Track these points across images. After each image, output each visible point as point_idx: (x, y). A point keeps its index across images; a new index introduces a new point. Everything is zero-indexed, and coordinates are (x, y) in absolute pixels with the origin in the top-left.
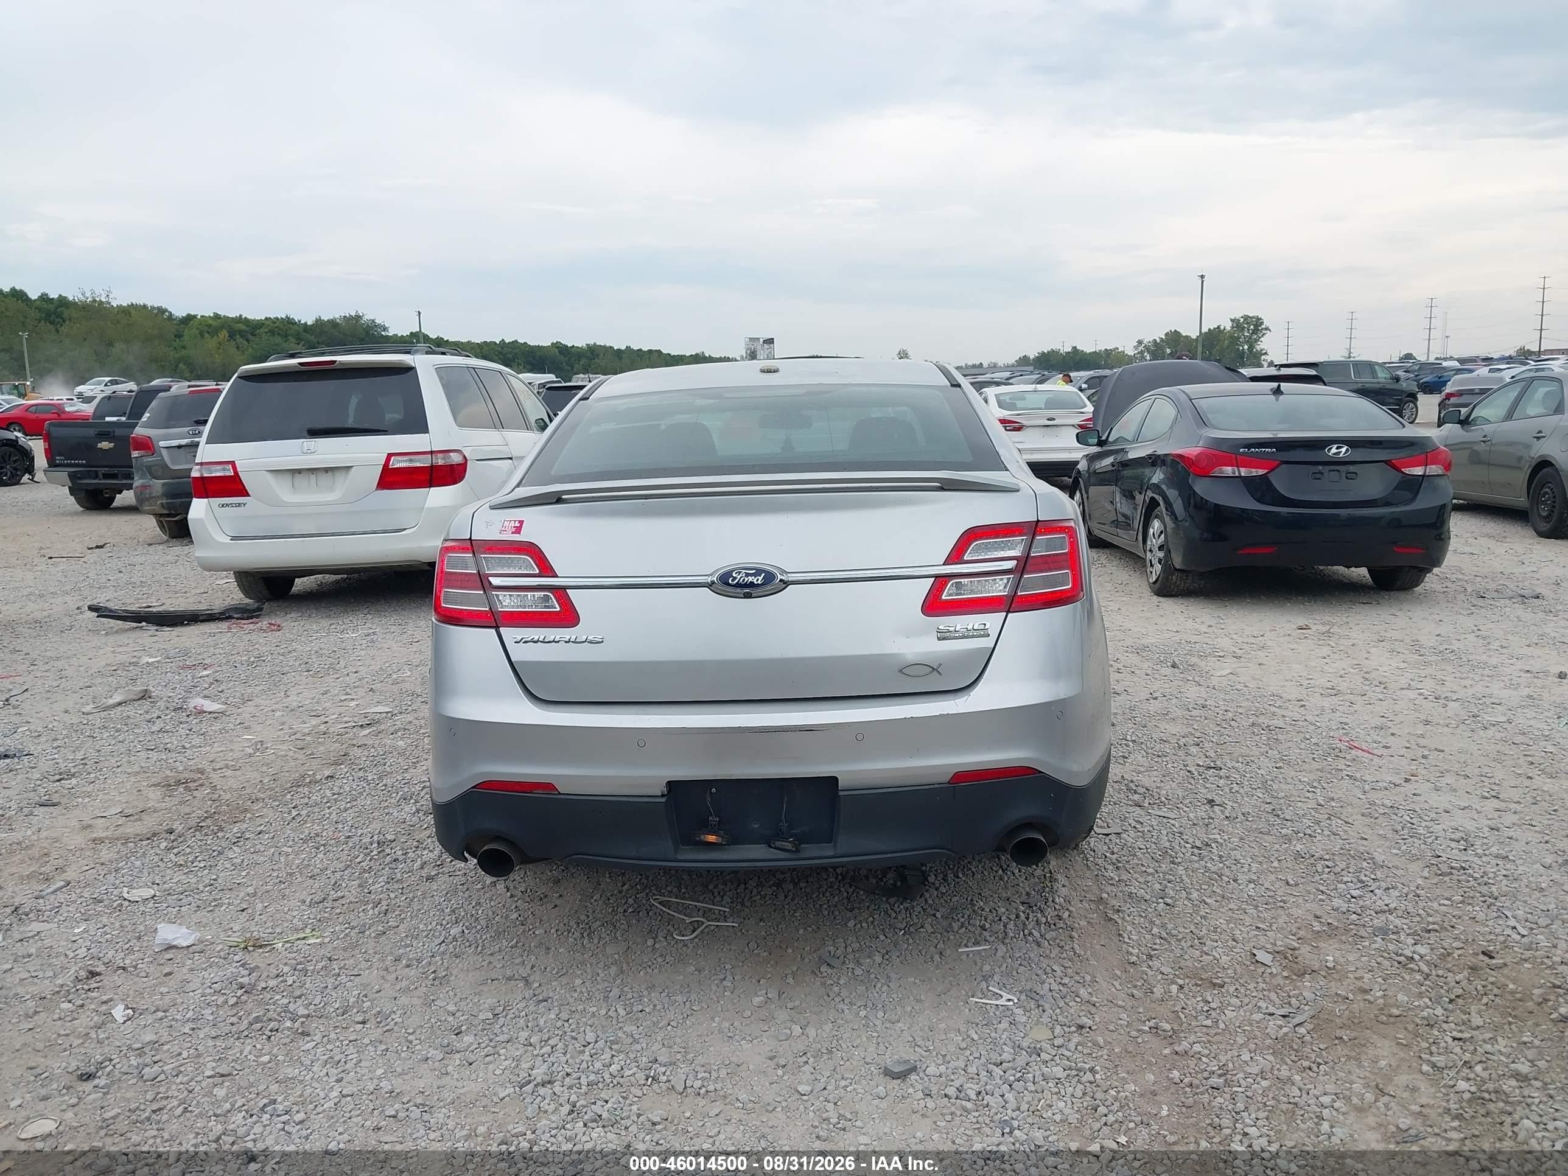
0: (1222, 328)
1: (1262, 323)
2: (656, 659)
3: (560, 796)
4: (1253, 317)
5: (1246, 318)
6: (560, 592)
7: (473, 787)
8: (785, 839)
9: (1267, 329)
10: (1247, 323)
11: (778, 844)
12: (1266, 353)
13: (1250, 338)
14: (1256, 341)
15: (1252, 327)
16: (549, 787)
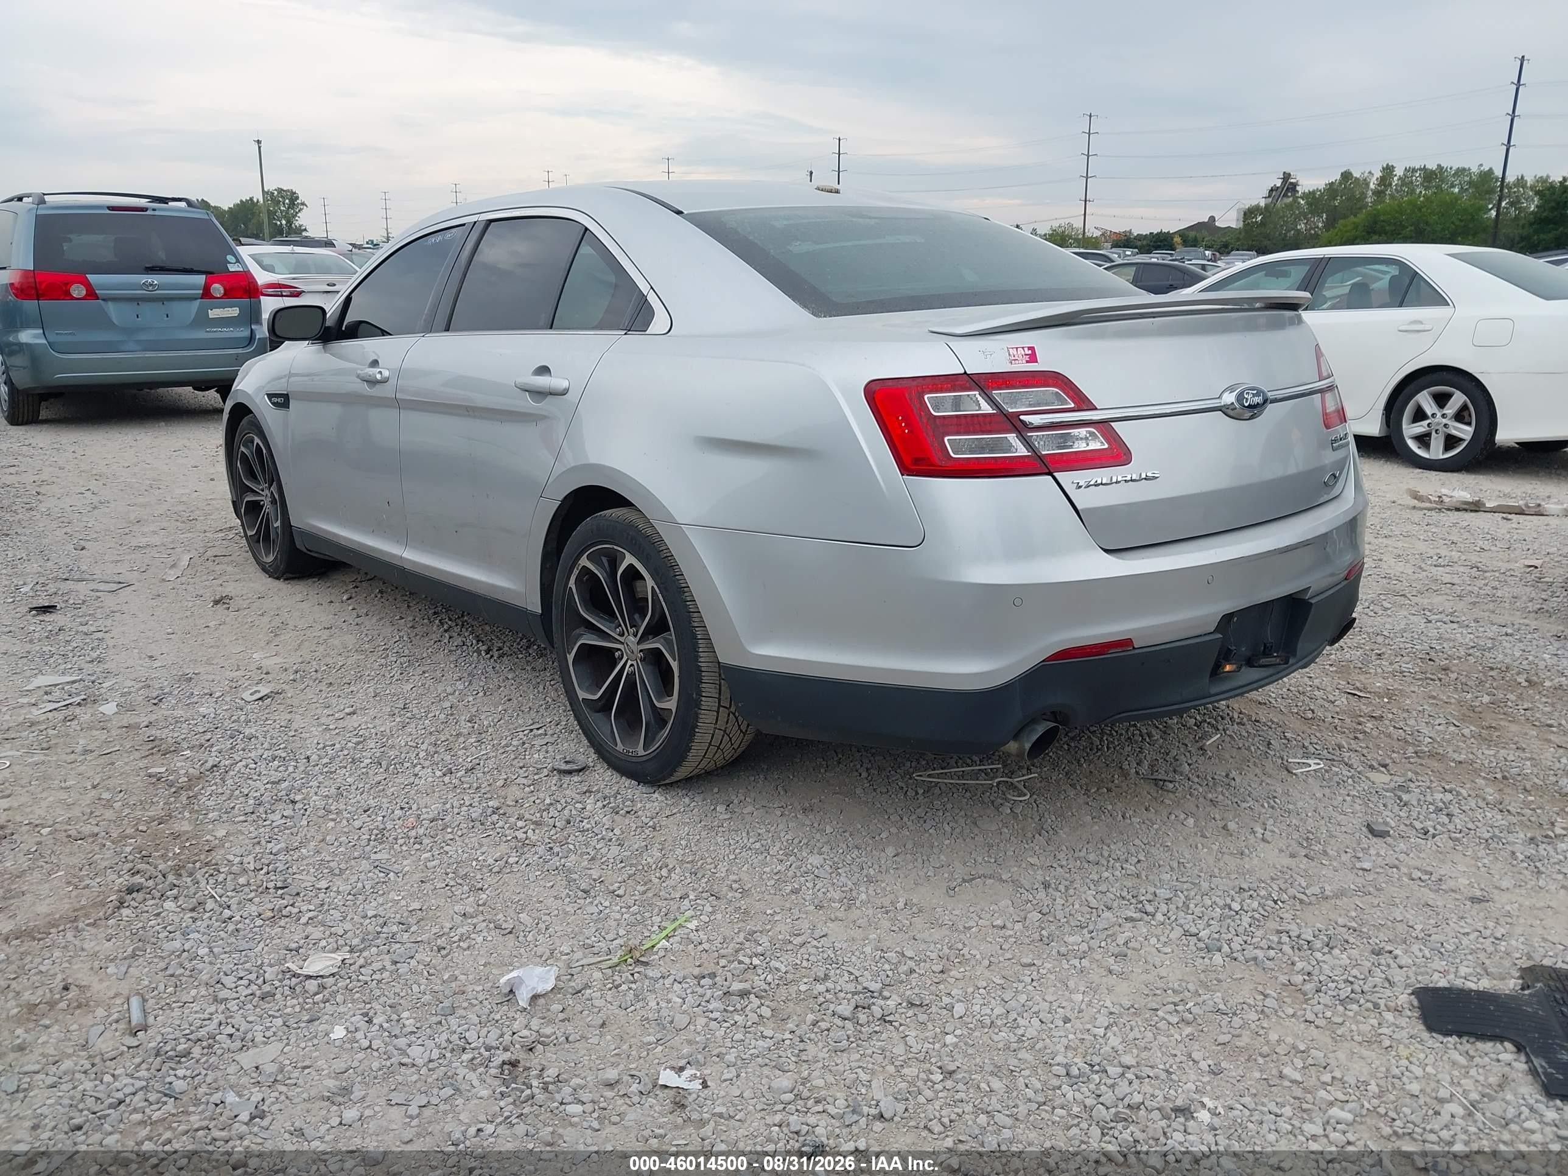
0: (255, 200)
1: (297, 198)
2: (1204, 490)
3: (1137, 651)
4: (288, 191)
5: (280, 190)
6: (1104, 426)
7: (1043, 661)
8: (1270, 655)
9: (303, 204)
10: (282, 197)
11: (1263, 661)
12: (305, 230)
13: (287, 213)
14: (294, 216)
15: (287, 201)
16: (1127, 643)
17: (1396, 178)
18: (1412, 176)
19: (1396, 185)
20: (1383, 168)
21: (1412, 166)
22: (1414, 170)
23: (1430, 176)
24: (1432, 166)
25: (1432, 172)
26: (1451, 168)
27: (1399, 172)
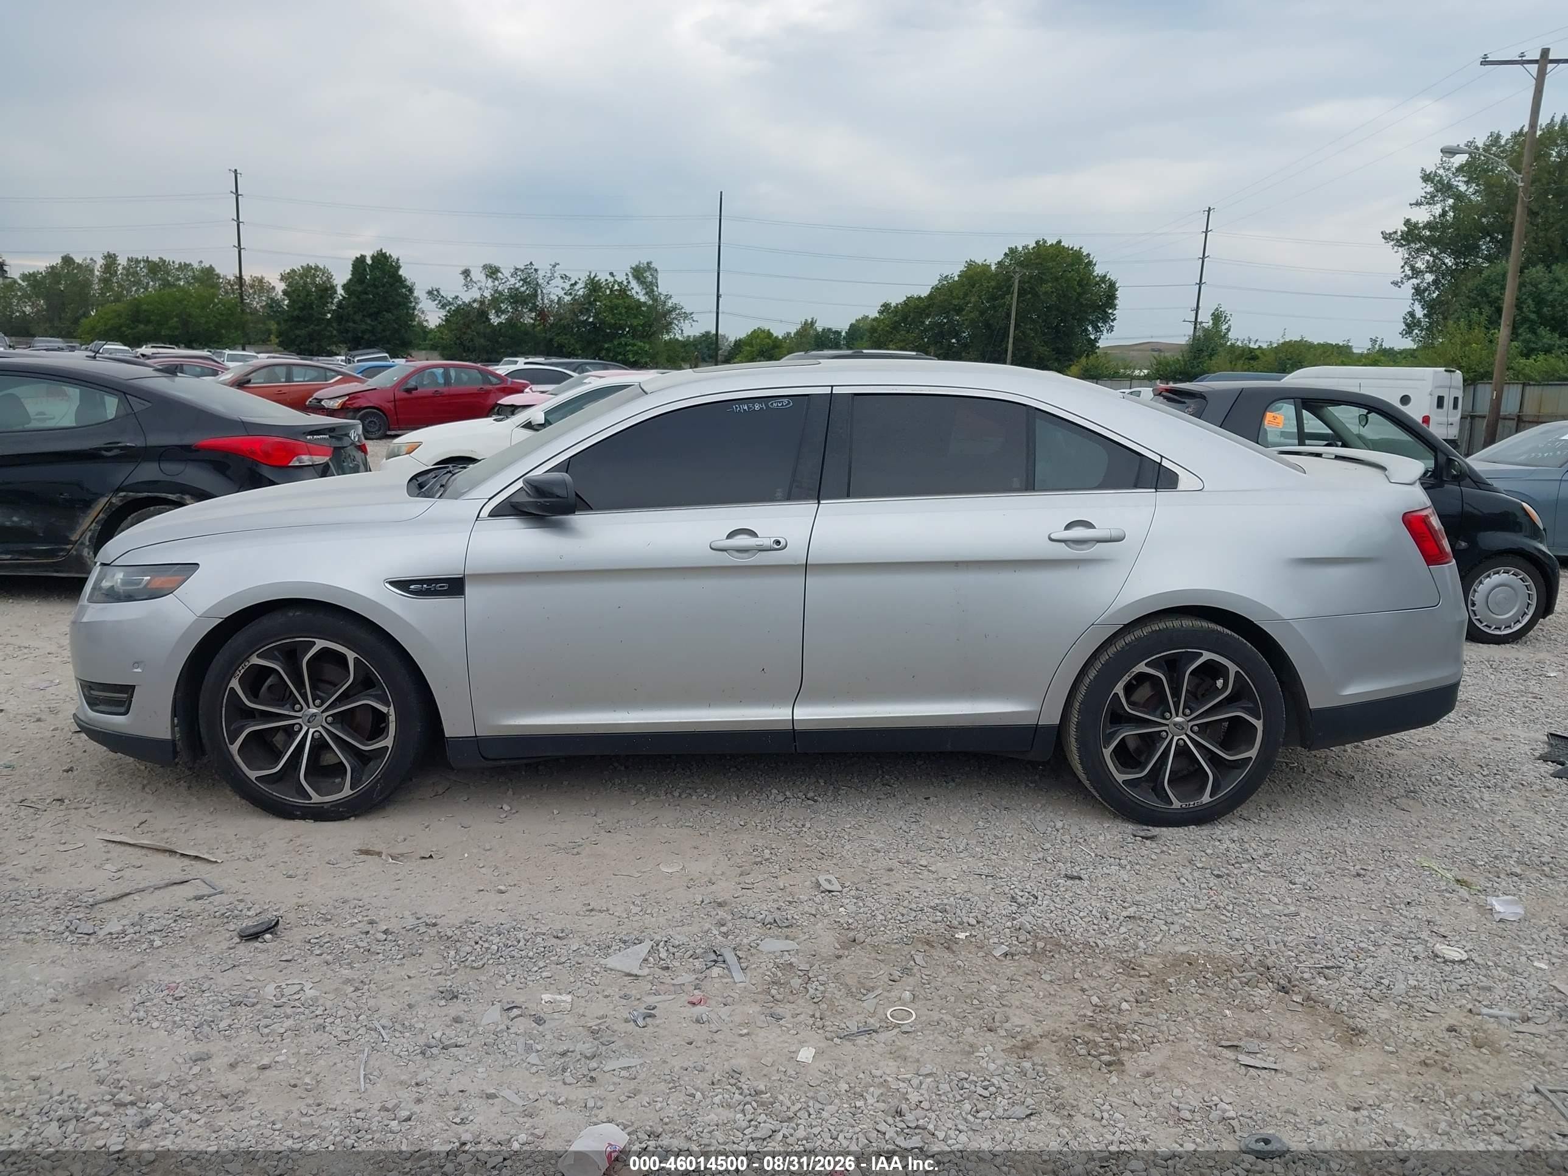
17: (120, 268)
18: (137, 267)
19: (121, 274)
20: (105, 257)
21: (135, 256)
22: (138, 262)
23: (156, 268)
24: (154, 258)
25: (154, 263)
26: (173, 262)
27: (122, 261)
